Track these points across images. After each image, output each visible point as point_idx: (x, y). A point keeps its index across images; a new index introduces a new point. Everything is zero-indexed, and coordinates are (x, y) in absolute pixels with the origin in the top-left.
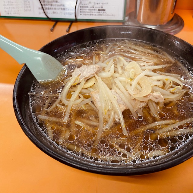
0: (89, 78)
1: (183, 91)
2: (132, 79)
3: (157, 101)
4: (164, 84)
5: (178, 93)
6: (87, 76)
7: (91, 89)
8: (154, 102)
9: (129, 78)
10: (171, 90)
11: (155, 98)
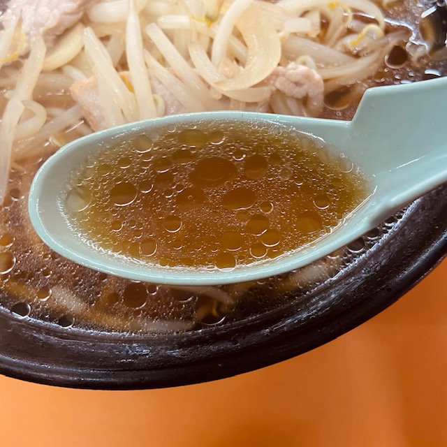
0: (62, 28)
1: (387, 43)
2: (211, 19)
3: (299, 92)
4: (325, 25)
5: (372, 52)
6: (51, 23)
7: (75, 73)
8: (292, 97)
9: (203, 16)
10: (349, 41)
11: (292, 85)
